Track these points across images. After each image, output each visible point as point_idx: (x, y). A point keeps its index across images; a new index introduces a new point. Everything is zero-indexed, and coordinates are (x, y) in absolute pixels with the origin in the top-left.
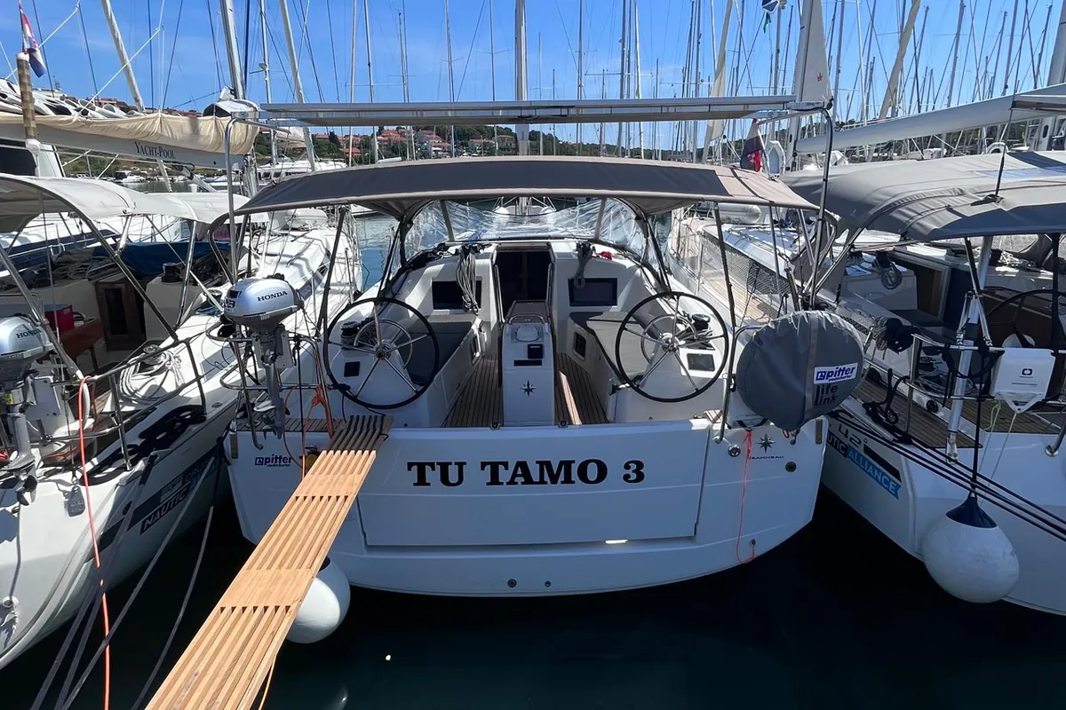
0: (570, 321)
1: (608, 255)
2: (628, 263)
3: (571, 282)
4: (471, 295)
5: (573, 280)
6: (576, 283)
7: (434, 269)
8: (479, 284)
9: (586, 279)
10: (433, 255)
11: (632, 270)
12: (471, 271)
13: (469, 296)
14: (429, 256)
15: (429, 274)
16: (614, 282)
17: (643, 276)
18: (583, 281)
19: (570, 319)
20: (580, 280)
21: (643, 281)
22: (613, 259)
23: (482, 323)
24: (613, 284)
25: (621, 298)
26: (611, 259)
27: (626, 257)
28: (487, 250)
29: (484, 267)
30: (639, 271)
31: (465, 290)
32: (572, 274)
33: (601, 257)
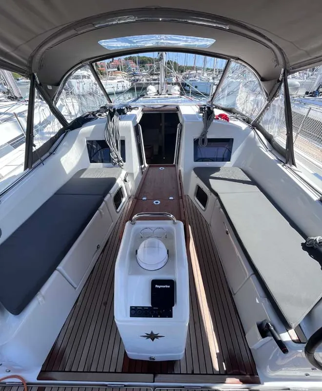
0: (193, 174)
1: (225, 118)
2: (242, 125)
3: (196, 142)
4: (117, 152)
5: (198, 140)
6: (200, 142)
7: (87, 130)
8: (123, 142)
9: (208, 139)
10: (92, 116)
11: (246, 133)
12: (116, 132)
13: (116, 153)
14: (89, 117)
15: (84, 134)
17: (257, 136)
18: (206, 141)
19: (193, 172)
20: (203, 140)
21: (255, 143)
22: (230, 121)
23: (127, 174)
25: (235, 155)
26: (228, 121)
28: (134, 112)
29: (127, 129)
30: (252, 132)
31: (112, 149)
32: (197, 135)
33: (220, 119)
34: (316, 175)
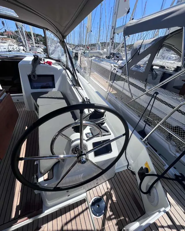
1: (50, 63)
2: (59, 67)
3: (29, 76)
6: (32, 77)
9: (37, 75)
11: (60, 71)
16: (52, 77)
17: (66, 73)
18: (36, 76)
19: (31, 96)
20: (34, 76)
21: (66, 77)
22: (52, 65)
24: (52, 78)
25: (57, 84)
27: (59, 64)
30: (64, 71)
32: (29, 73)
33: (46, 64)
34: (97, 92)
